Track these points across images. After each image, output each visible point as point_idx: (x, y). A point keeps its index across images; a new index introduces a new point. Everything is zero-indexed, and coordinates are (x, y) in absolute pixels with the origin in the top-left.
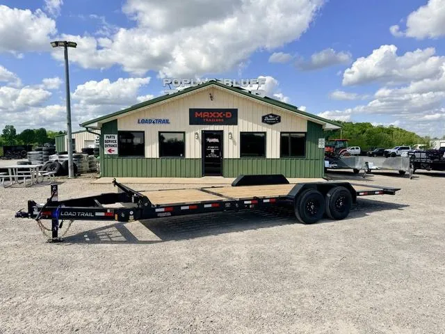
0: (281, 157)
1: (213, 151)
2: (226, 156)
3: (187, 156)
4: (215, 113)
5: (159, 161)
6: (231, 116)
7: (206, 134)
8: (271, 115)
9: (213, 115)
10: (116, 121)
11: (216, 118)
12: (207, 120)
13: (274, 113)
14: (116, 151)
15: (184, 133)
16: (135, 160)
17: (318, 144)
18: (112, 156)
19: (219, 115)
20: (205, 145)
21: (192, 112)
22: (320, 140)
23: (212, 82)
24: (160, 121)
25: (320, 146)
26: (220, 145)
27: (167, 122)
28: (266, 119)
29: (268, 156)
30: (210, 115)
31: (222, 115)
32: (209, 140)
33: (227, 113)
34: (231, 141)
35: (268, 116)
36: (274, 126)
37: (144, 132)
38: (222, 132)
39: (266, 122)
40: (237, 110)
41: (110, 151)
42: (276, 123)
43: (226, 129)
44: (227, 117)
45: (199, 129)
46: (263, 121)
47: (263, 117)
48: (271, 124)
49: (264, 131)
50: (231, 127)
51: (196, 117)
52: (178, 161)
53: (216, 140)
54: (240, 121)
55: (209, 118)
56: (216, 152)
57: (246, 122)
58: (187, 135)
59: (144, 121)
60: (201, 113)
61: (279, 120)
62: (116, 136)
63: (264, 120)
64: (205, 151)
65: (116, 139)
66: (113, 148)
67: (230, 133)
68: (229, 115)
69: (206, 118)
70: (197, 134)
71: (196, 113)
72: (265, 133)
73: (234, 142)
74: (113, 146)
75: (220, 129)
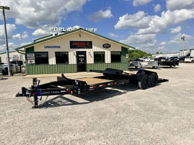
0: (111, 62)
1: (82, 60)
2: (88, 63)
3: (70, 63)
5: (56, 66)
7: (78, 53)
9: (81, 44)
10: (33, 47)
12: (78, 46)
13: (108, 43)
14: (34, 62)
15: (67, 52)
16: (44, 66)
17: (126, 56)
18: (32, 64)
19: (84, 44)
20: (78, 58)
21: (71, 42)
22: (126, 54)
23: (80, 29)
24: (56, 47)
25: (126, 57)
26: (85, 58)
27: (59, 47)
28: (105, 46)
29: (106, 62)
30: (80, 44)
31: (85, 44)
32: (80, 56)
33: (87, 43)
35: (105, 44)
36: (108, 49)
37: (48, 52)
38: (85, 52)
39: (105, 47)
40: (92, 42)
41: (31, 62)
43: (87, 50)
44: (87, 45)
45: (75, 51)
46: (103, 47)
47: (103, 45)
48: (107, 48)
50: (90, 49)
51: (73, 45)
52: (66, 65)
53: (83, 56)
54: (93, 47)
55: (79, 45)
56: (83, 61)
57: (96, 47)
58: (69, 53)
59: (47, 47)
60: (75, 43)
61: (110, 46)
62: (34, 54)
64: (78, 61)
65: (34, 56)
66: (32, 61)
67: (89, 52)
68: (88, 44)
69: (78, 45)
70: (74, 53)
71: (73, 43)
72: (104, 52)
73: (91, 57)
74: (32, 59)
75: (85, 51)
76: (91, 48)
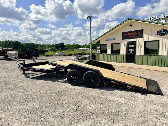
1: (131, 51)
2: (137, 54)
3: (121, 54)
4: (133, 33)
5: (111, 55)
6: (140, 33)
7: (129, 44)
8: (162, 30)
9: (132, 34)
11: (133, 35)
12: (129, 37)
13: (165, 28)
15: (120, 43)
19: (135, 33)
20: (128, 49)
23: (128, 19)
24: (112, 39)
26: (134, 48)
27: (114, 39)
28: (160, 33)
29: (160, 54)
30: (131, 34)
31: (136, 34)
32: (130, 46)
33: (138, 32)
34: (140, 46)
35: (160, 31)
36: (164, 36)
37: (107, 44)
39: (159, 35)
40: (143, 30)
41: (98, 52)
42: (166, 34)
43: (138, 40)
44: (138, 34)
45: (126, 41)
47: (158, 32)
48: (162, 35)
49: (158, 40)
50: (140, 39)
51: (125, 36)
52: (118, 55)
53: (133, 46)
54: (144, 35)
56: (133, 52)
57: (147, 36)
58: (121, 44)
59: (107, 40)
60: (127, 34)
62: (100, 46)
63: (158, 33)
64: (128, 51)
67: (139, 42)
68: (139, 33)
69: (129, 36)
70: (125, 43)
71: (125, 34)
72: (158, 41)
73: (141, 47)
74: (99, 50)
75: (135, 41)
76: (142, 37)
